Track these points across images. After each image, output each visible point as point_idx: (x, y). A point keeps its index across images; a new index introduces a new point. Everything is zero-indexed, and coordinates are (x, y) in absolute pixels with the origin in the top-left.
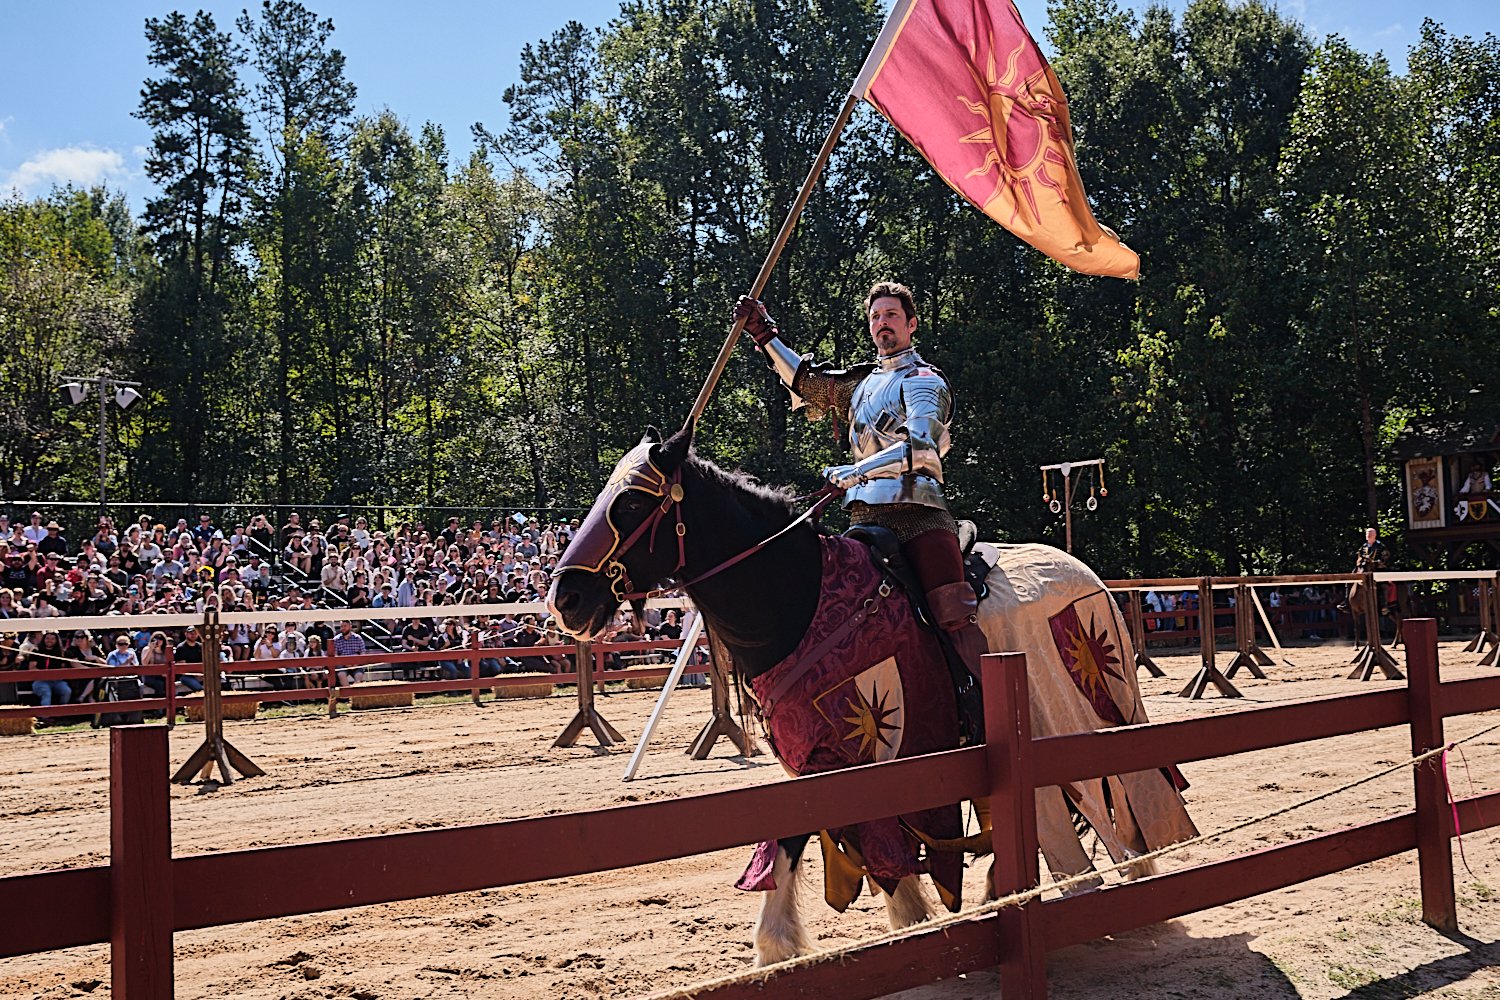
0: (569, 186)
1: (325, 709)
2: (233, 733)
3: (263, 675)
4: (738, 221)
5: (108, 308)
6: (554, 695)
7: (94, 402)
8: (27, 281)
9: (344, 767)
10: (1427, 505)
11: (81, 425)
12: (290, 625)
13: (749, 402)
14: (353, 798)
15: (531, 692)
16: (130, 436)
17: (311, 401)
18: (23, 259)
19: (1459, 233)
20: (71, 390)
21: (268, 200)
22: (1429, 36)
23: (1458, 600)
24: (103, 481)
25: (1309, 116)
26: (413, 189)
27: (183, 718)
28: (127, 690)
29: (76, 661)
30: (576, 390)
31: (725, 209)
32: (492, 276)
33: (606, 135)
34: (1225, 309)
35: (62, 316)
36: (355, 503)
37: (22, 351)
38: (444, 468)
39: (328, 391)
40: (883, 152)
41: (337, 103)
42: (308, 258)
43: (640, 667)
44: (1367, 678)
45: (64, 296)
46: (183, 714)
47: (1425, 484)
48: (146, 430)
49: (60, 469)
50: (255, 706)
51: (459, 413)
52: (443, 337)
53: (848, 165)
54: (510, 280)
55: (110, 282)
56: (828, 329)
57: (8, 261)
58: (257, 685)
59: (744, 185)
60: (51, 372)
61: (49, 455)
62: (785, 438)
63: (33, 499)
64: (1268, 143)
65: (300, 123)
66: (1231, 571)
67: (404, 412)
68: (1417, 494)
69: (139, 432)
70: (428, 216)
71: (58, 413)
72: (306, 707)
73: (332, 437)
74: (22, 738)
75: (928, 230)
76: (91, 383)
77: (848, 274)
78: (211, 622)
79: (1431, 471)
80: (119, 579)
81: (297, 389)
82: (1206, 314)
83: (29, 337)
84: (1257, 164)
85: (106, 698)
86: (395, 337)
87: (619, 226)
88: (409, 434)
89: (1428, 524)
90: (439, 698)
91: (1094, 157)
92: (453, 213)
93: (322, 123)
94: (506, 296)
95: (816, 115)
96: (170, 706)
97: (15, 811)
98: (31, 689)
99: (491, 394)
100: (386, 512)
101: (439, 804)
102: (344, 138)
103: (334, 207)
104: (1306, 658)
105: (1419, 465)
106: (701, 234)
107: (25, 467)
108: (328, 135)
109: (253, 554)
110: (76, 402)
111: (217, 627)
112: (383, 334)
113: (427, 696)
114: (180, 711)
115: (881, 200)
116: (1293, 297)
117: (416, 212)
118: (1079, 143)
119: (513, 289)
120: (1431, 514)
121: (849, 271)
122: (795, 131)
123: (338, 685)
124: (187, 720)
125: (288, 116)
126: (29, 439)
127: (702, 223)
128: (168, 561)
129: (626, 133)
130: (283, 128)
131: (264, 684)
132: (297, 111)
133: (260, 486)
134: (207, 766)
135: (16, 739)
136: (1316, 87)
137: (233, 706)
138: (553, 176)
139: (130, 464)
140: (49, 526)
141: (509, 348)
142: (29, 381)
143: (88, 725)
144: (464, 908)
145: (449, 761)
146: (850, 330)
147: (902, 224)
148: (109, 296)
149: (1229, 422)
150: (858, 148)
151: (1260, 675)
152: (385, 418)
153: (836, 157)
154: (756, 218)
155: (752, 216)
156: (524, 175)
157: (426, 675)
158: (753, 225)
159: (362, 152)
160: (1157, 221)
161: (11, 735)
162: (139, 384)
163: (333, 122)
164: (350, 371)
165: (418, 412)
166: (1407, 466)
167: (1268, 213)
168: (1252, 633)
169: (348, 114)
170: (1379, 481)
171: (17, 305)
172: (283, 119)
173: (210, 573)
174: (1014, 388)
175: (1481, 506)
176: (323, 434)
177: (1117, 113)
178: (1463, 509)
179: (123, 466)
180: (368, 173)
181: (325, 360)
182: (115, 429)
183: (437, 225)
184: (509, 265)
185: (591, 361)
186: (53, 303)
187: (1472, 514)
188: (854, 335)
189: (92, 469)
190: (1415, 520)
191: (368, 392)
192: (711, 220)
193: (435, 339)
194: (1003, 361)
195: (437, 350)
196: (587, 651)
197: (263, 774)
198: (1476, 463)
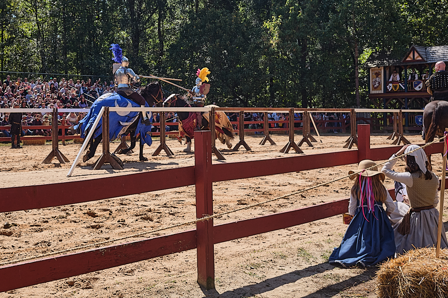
6: (45, 144)
10: (377, 85)
15: (37, 143)
23: (387, 120)
44: (350, 148)
47: (377, 77)
66: (304, 106)
68: (374, 80)
79: (379, 72)
82: (297, 10)
89: (377, 92)
99: (26, 30)
104: (328, 140)
105: (375, 70)
120: (379, 88)
141: (34, 12)
146: (164, 10)
151: (311, 145)
166: (371, 70)
168: (309, 130)
170: (360, 75)
174: (225, 34)
175: (397, 86)
178: (390, 87)
187: (393, 88)
188: (166, 12)
190: (372, 90)
193: (6, 7)
194: (221, 24)
195: (6, 12)
196: (57, 127)
198: (395, 70)
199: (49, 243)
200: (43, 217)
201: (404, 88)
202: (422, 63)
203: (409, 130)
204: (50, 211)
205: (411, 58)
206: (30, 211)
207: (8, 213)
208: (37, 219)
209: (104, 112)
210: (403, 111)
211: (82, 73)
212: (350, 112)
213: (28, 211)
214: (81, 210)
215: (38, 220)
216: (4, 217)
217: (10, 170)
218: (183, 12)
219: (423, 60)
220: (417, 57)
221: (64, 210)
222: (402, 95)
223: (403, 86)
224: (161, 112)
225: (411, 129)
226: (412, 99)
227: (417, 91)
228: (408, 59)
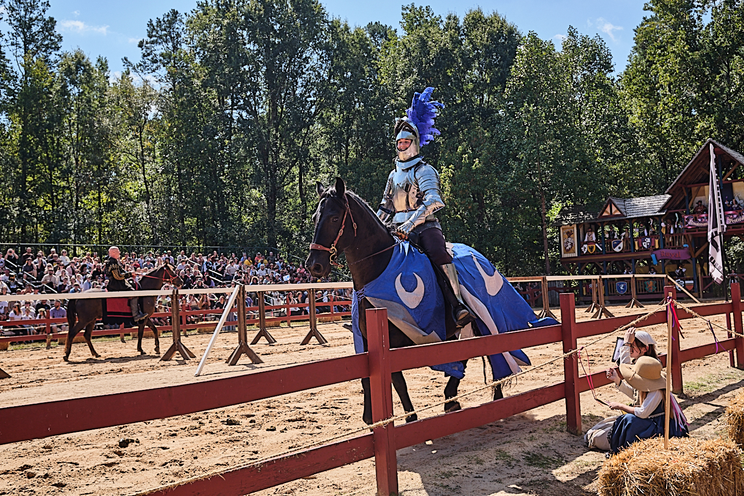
0: (171, 89)
1: (45, 345)
3: (12, 329)
4: (253, 109)
6: (161, 336)
9: (54, 372)
10: (570, 246)
12: (27, 303)
13: (258, 196)
14: (57, 387)
15: (150, 335)
17: (39, 192)
19: (584, 123)
21: (16, 91)
22: (571, 34)
23: (583, 289)
25: (518, 69)
26: (92, 88)
30: (173, 189)
31: (247, 103)
32: (132, 133)
33: (189, 65)
34: (480, 155)
36: (62, 243)
38: (107, 226)
39: (47, 187)
40: (323, 78)
41: (52, 44)
42: (37, 121)
43: (204, 322)
47: (569, 237)
50: (7, 344)
51: (115, 199)
52: (107, 162)
53: (307, 84)
54: (141, 135)
56: (296, 161)
58: (9, 333)
59: (256, 91)
62: (275, 213)
64: (502, 80)
65: (33, 53)
67: (87, 199)
68: (565, 241)
70: (99, 102)
72: (34, 344)
73: (50, 210)
75: (344, 115)
77: (305, 136)
79: (571, 231)
81: (32, 186)
82: (471, 158)
84: (496, 88)
86: (82, 161)
87: (195, 110)
88: (89, 209)
89: (570, 255)
90: (103, 339)
91: (422, 83)
92: (112, 101)
93: (44, 54)
94: (138, 143)
95: (291, 59)
99: (131, 190)
100: (77, 248)
101: (102, 389)
102: (56, 62)
103: (51, 96)
105: (566, 228)
106: (235, 115)
108: (47, 60)
109: (7, 268)
112: (77, 160)
113: (98, 337)
115: (322, 100)
116: (511, 150)
117: (94, 100)
118: (415, 76)
119: (143, 139)
120: (571, 251)
121: (307, 133)
122: (281, 66)
123: (52, 332)
125: (26, 49)
127: (236, 109)
129: (199, 64)
130: (23, 55)
131: (12, 333)
132: (31, 47)
136: (522, 55)
138: (163, 84)
141: (140, 168)
144: (113, 439)
145: (108, 368)
146: (306, 162)
147: (332, 112)
149: (482, 206)
150: (311, 75)
152: (77, 201)
153: (301, 80)
154: (262, 107)
155: (260, 106)
156: (148, 83)
157: (97, 327)
158: (261, 111)
159: (66, 69)
160: (450, 114)
163: (50, 53)
164: (59, 178)
165: (94, 198)
166: (561, 228)
167: (501, 112)
169: (58, 50)
170: (549, 236)
172: (23, 50)
175: (593, 247)
176: (45, 208)
177: (433, 63)
178: (585, 248)
180: (69, 80)
181: (46, 172)
183: (105, 106)
184: (140, 127)
185: (180, 175)
187: (589, 250)
188: (308, 164)
190: (564, 253)
191: (69, 188)
192: (240, 108)
193: (103, 163)
194: (378, 178)
195: (104, 168)
196: (177, 314)
197: (10, 377)
198: (590, 228)
199: (181, 462)
200: (170, 429)
201: (601, 250)
202: (621, 218)
203: (609, 301)
204: (177, 421)
205: (607, 212)
206: (151, 422)
207: (122, 426)
208: (162, 432)
209: (239, 292)
210: (603, 277)
211: (205, 243)
212: (540, 280)
213: (149, 423)
214: (218, 417)
215: (163, 434)
216: (118, 431)
217: (119, 372)
218: (330, 163)
219: (622, 215)
220: (615, 212)
221: (196, 419)
222: (600, 257)
223: (600, 246)
224: (310, 289)
225: (612, 298)
226: (612, 262)
227: (616, 252)
228: (605, 214)
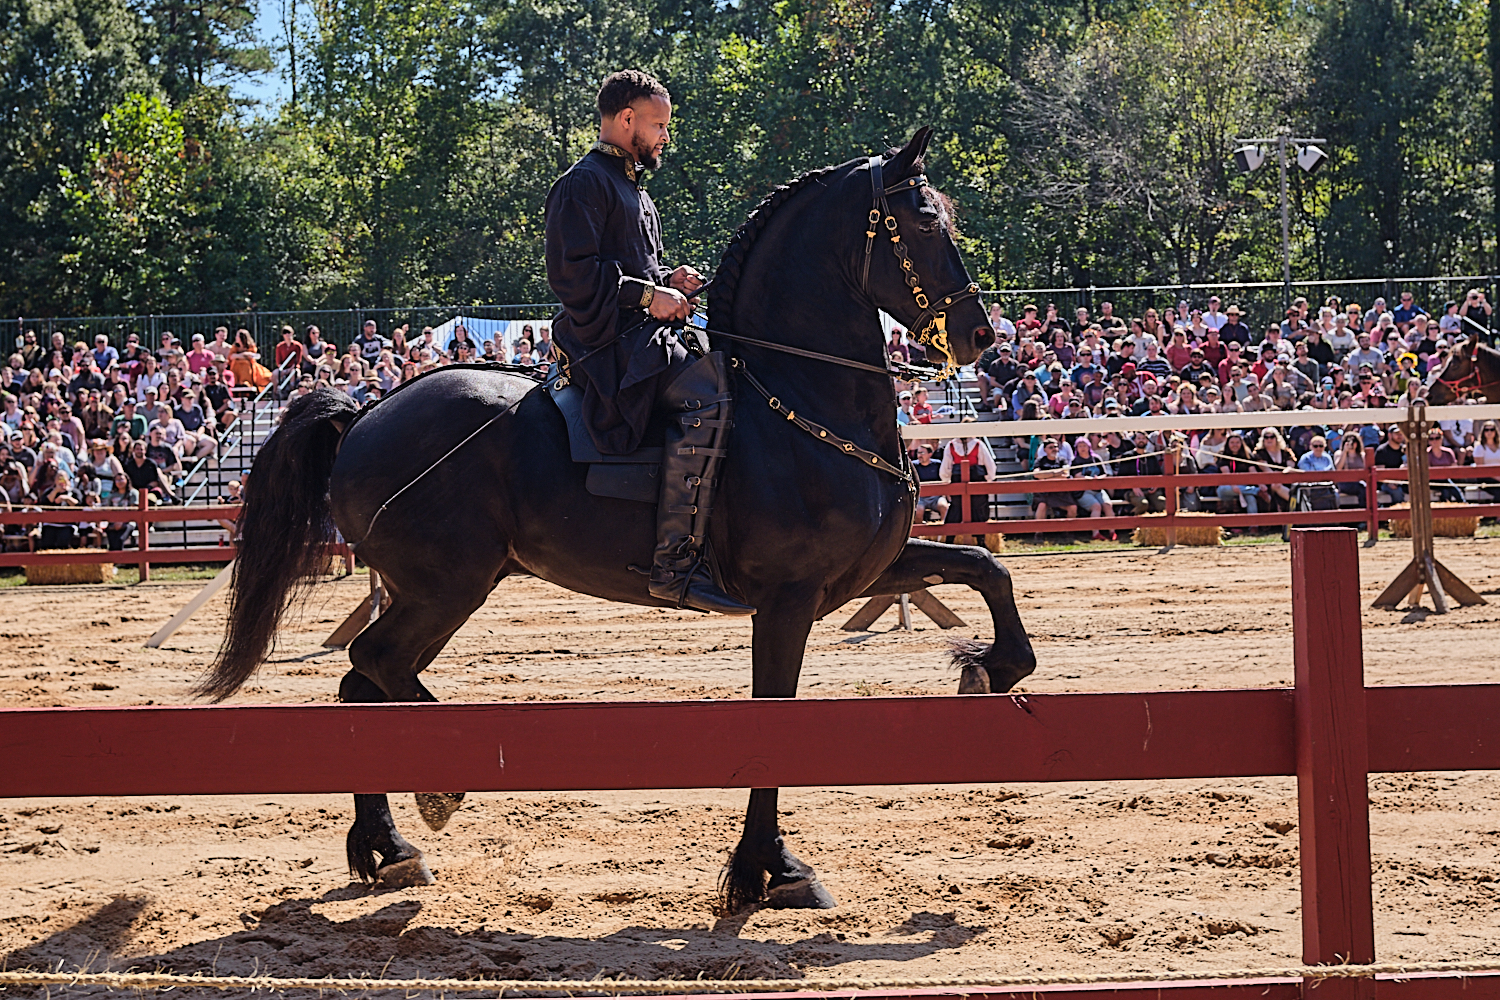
2: (1446, 552)
3: (1484, 485)
5: (1285, 56)
7: (1274, 167)
8: (1195, 34)
11: (1260, 194)
16: (1317, 204)
18: (1190, 12)
20: (1246, 154)
24: (1287, 258)
27: (1388, 533)
28: (1321, 498)
29: (1265, 464)
35: (1234, 71)
37: (1194, 115)
45: (1235, 48)
46: (1387, 528)
48: (1334, 197)
49: (1239, 246)
50: (1474, 522)
55: (1286, 26)
57: (1175, 16)
60: (1225, 136)
61: (1227, 232)
63: (1211, 282)
69: (1327, 198)
71: (1235, 182)
74: (1208, 549)
76: (1270, 145)
78: (1417, 418)
80: (1308, 369)
83: (1200, 99)
85: (1298, 508)
96: (1372, 518)
97: (1202, 628)
98: (1215, 495)
107: (1201, 247)
110: (1252, 168)
111: (1423, 424)
114: (1384, 525)
124: (1391, 536)
126: (1204, 213)
128: (1365, 348)
131: (1486, 496)
133: (1474, 254)
134: (1415, 590)
135: (1201, 550)
137: (1449, 521)
139: (1318, 236)
140: (1229, 310)
142: (1201, 148)
143: (1279, 537)
148: (1285, 40)
161: (1196, 546)
162: (1324, 140)
171: (1186, 63)
173: (1412, 361)
179: (1310, 239)
182: (1299, 197)
186: (1224, 57)
189: (1276, 244)
197: (1484, 603)
